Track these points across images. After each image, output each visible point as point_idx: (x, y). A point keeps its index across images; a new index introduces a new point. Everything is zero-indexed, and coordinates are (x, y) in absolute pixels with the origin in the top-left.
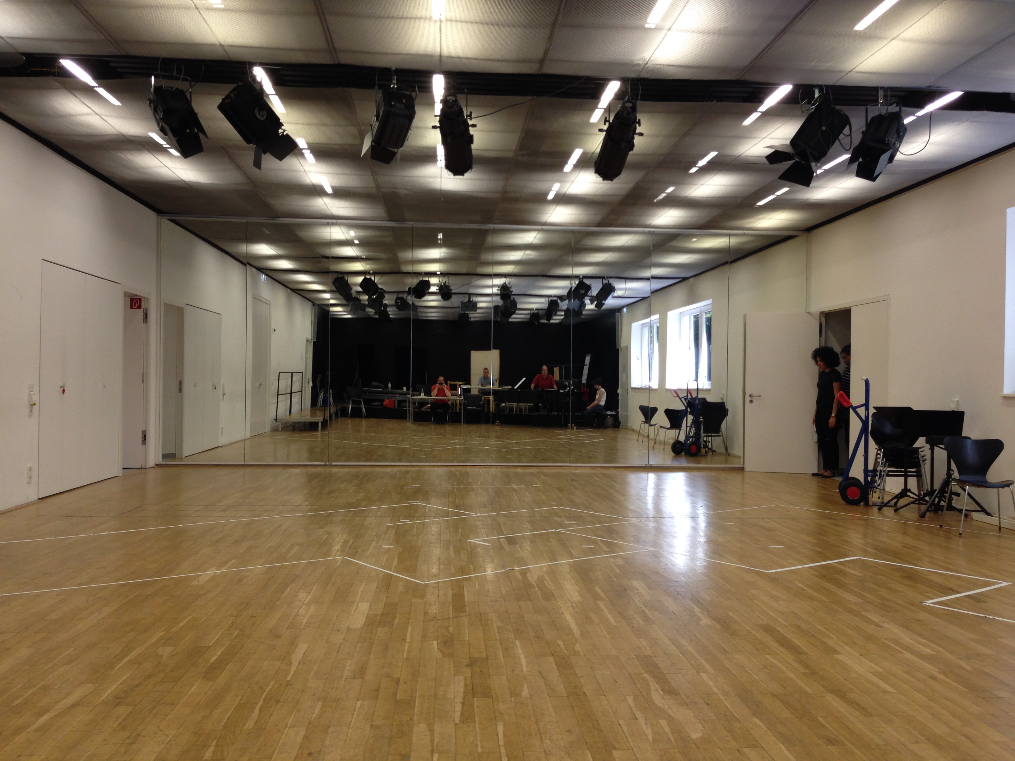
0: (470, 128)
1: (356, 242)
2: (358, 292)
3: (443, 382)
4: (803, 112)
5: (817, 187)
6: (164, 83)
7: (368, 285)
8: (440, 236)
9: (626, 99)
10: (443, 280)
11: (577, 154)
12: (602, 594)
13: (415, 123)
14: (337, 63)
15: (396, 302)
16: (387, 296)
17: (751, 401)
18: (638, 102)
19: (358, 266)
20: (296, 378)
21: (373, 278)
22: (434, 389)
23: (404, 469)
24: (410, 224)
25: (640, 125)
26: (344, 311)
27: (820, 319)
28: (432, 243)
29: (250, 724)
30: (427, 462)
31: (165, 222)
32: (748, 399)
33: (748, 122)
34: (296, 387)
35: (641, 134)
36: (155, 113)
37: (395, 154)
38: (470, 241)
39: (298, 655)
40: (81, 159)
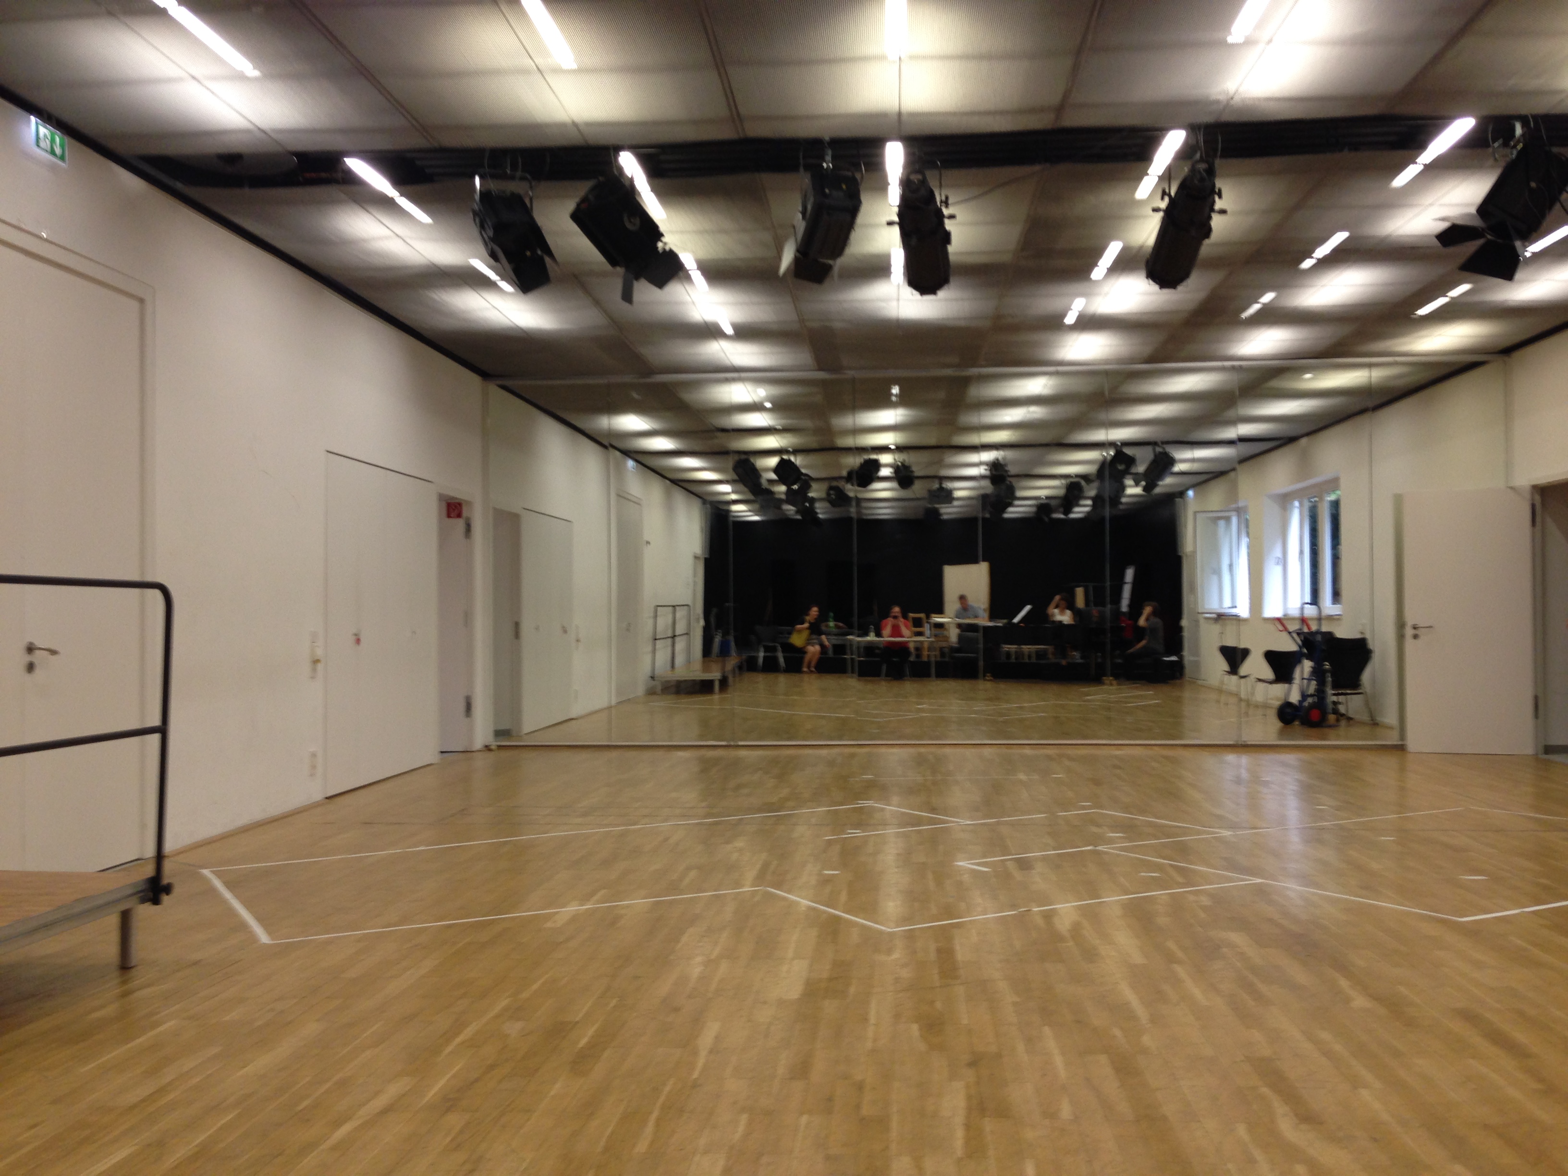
0: (947, 221)
1: (768, 405)
2: (771, 481)
3: (899, 615)
4: (1496, 160)
5: (1522, 282)
6: (494, 186)
7: (785, 470)
8: (895, 390)
9: (1198, 156)
10: (900, 457)
11: (1113, 250)
12: (1180, 954)
13: (861, 219)
14: (742, 135)
15: (828, 494)
16: (814, 485)
17: (1416, 637)
18: (1218, 162)
19: (770, 442)
20: (681, 613)
21: (792, 459)
22: (886, 625)
23: (847, 750)
24: (850, 374)
25: (1220, 197)
26: (750, 511)
27: (1533, 499)
28: (882, 401)
29: (642, 1147)
30: (882, 739)
31: (493, 389)
32: (1409, 632)
33: (1401, 180)
34: (680, 628)
35: (1223, 212)
36: (483, 232)
37: (829, 268)
38: (941, 395)
39: (706, 1039)
40: (376, 303)
